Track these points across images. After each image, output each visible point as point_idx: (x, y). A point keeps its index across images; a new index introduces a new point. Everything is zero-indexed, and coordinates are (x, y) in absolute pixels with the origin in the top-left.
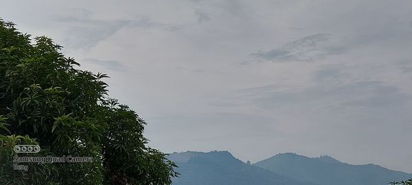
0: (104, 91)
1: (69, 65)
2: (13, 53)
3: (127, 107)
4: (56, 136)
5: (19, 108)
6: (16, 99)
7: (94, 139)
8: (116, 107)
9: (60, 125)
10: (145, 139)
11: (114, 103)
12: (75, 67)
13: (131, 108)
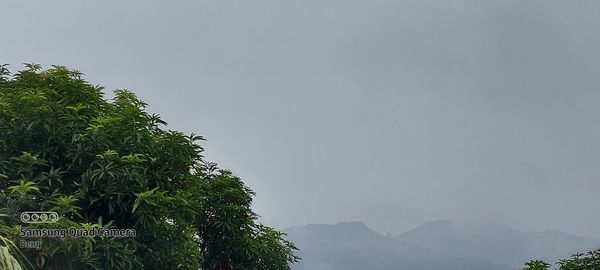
0: (198, 157)
1: (152, 125)
2: (81, 112)
3: (229, 173)
4: (137, 217)
5: (89, 183)
6: (85, 171)
7: (187, 218)
8: (215, 172)
9: (143, 203)
10: (253, 214)
11: (213, 168)
12: (161, 126)
13: (234, 174)
